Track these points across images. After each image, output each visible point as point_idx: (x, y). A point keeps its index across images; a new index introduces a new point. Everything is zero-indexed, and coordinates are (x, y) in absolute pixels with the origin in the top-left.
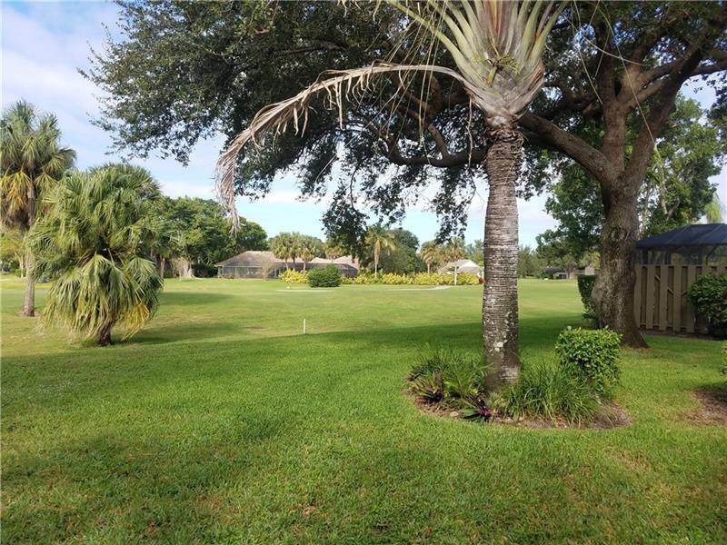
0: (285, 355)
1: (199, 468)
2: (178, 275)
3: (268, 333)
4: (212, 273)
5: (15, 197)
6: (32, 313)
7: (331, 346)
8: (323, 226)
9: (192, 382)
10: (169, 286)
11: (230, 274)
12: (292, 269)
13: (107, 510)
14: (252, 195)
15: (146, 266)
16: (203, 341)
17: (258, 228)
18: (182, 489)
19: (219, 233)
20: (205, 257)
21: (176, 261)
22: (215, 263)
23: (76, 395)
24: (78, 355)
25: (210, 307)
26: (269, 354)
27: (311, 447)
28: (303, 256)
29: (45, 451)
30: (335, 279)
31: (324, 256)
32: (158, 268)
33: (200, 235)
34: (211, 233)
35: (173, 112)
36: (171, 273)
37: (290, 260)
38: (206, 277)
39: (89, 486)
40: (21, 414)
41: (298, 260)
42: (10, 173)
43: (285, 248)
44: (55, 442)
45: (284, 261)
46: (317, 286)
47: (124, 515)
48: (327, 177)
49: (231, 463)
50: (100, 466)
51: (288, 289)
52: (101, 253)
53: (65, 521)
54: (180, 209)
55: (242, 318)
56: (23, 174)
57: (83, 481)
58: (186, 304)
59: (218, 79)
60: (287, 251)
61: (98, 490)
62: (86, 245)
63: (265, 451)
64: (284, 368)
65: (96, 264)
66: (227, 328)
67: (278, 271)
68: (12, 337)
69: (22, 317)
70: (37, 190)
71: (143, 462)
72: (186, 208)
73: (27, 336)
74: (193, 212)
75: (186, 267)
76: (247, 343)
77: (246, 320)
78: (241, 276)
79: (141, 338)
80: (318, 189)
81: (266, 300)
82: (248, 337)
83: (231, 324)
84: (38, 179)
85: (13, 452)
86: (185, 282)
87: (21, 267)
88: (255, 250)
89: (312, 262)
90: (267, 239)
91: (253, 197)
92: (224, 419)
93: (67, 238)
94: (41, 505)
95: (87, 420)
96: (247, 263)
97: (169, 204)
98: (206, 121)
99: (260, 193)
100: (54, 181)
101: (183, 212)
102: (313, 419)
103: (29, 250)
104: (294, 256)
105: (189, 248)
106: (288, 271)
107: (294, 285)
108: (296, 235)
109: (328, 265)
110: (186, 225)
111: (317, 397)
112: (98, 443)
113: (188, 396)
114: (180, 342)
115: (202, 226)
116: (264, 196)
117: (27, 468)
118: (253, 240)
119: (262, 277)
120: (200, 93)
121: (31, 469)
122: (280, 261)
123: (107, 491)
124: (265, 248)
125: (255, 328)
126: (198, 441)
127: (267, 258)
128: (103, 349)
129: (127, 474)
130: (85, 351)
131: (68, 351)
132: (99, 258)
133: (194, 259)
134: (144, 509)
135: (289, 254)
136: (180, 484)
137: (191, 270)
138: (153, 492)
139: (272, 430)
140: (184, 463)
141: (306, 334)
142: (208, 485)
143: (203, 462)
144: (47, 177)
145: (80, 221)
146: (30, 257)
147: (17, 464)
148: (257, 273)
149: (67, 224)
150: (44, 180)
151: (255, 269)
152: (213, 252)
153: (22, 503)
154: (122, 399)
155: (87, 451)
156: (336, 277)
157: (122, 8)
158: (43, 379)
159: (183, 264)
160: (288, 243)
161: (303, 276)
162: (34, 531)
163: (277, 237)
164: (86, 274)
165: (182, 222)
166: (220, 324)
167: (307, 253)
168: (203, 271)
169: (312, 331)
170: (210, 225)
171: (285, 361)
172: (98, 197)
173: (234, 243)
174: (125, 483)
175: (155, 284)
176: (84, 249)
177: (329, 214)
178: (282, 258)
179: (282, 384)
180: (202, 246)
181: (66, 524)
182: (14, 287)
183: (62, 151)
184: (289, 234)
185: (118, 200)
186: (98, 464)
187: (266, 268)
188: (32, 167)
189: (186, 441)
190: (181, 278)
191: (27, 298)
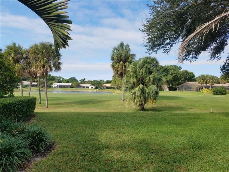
0: (205, 120)
1: (176, 156)
2: (164, 90)
3: (197, 111)
4: (175, 90)
5: (120, 69)
6: (124, 100)
7: (225, 118)
8: (221, 71)
9: (171, 126)
10: (161, 94)
11: (182, 90)
12: (205, 88)
13: (147, 164)
14: (191, 60)
15: (154, 87)
16: (173, 112)
17: (192, 73)
18: (171, 162)
19: (178, 76)
20: (172, 84)
21: (163, 86)
22: (176, 86)
23: (136, 125)
24: (136, 113)
25: (175, 101)
26: (199, 119)
27: (221, 157)
28: (210, 83)
29: (129, 141)
30: (224, 92)
31: (219, 83)
32: (158, 88)
33: (171, 77)
34: (175, 76)
35: (165, 37)
36: (161, 89)
37: (205, 85)
38: (173, 91)
39: (142, 155)
40: (122, 129)
41: (208, 85)
42: (119, 63)
43: (202, 80)
44: (131, 139)
45: (202, 85)
46: (216, 94)
47: (153, 167)
48: (222, 52)
49: (188, 157)
50: (145, 149)
51: (204, 95)
52: (142, 84)
53: (135, 165)
54: (164, 69)
55: (187, 105)
56: (122, 62)
57: (140, 153)
58: (167, 99)
59: (181, 23)
60: (204, 81)
61: (144, 157)
62: (138, 81)
63: (201, 155)
64: (205, 125)
65: (140, 87)
66: (181, 108)
67: (199, 89)
68: (119, 107)
69: (122, 101)
70: (125, 67)
71: (158, 150)
72: (167, 68)
73: (122, 107)
74: (169, 70)
75: (166, 88)
76: (190, 114)
77: (188, 106)
78: (186, 91)
79: (153, 109)
80: (217, 57)
81: (195, 99)
82: (189, 112)
83: (182, 107)
84: (125, 64)
85: (121, 140)
86: (166, 92)
87: (121, 88)
88: (191, 81)
89: (214, 85)
90: (195, 77)
91: (191, 61)
92: (183, 140)
93: (133, 80)
94: (128, 158)
95: (140, 133)
96: (188, 86)
97: (161, 68)
98: (176, 38)
99: (194, 60)
100: (129, 64)
101: (166, 70)
102: (220, 146)
103: (123, 84)
104: (206, 83)
105: (167, 81)
106: (204, 89)
107: (206, 94)
108: (207, 76)
109: (221, 86)
110: (166, 74)
111: (221, 138)
112: (143, 141)
113: (170, 130)
114: (165, 112)
115: (172, 74)
116: (195, 61)
117: (124, 145)
118: (190, 78)
119: (193, 91)
120: (174, 29)
121: (125, 146)
122: (201, 85)
123: (147, 158)
124: (195, 80)
125: (192, 109)
126: (175, 146)
127: (196, 84)
128: (143, 112)
129: (153, 153)
130: (138, 112)
131: (133, 112)
132: (141, 85)
133: (169, 85)
134: (159, 166)
135: (204, 82)
136: (170, 160)
137: (168, 88)
138: (161, 161)
139: (203, 147)
140: (171, 153)
141: (213, 113)
142: (180, 163)
143: (178, 154)
144: (128, 63)
145: (136, 75)
146: (124, 85)
147: (122, 143)
148: (191, 89)
149: (133, 76)
150: (127, 64)
151: (190, 88)
152: (175, 82)
153: (124, 156)
154: (149, 128)
155: (140, 143)
156: (225, 91)
157: (150, 8)
158: (127, 119)
159: (165, 87)
160: (204, 79)
161: (210, 91)
162: (127, 166)
163: (199, 76)
164: (137, 90)
165: (165, 73)
166: (179, 107)
167: (212, 82)
168: (172, 89)
169: (215, 112)
170: (175, 74)
171: (205, 122)
172: (141, 67)
173: (183, 79)
174: (152, 156)
175: (157, 93)
176: (137, 83)
177: (223, 66)
178: (201, 84)
179: (205, 131)
180: (172, 81)
181: (136, 165)
182: (119, 93)
183: (132, 55)
184: (205, 75)
185: (146, 67)
186: (144, 148)
187: (195, 87)
188: (124, 60)
189: (171, 145)
190: (165, 91)
191: (123, 96)
